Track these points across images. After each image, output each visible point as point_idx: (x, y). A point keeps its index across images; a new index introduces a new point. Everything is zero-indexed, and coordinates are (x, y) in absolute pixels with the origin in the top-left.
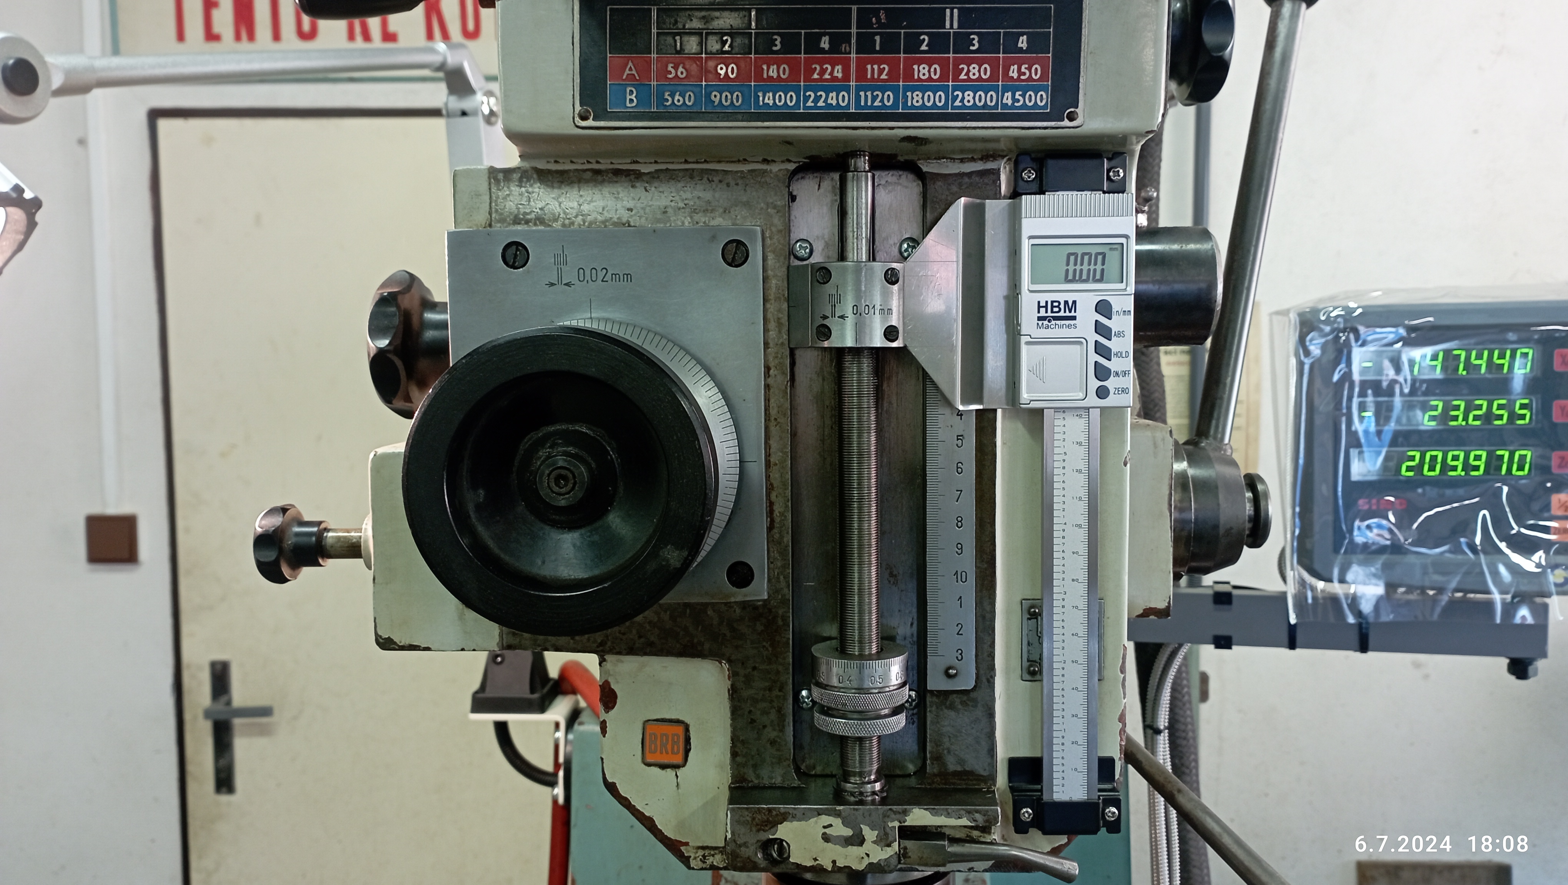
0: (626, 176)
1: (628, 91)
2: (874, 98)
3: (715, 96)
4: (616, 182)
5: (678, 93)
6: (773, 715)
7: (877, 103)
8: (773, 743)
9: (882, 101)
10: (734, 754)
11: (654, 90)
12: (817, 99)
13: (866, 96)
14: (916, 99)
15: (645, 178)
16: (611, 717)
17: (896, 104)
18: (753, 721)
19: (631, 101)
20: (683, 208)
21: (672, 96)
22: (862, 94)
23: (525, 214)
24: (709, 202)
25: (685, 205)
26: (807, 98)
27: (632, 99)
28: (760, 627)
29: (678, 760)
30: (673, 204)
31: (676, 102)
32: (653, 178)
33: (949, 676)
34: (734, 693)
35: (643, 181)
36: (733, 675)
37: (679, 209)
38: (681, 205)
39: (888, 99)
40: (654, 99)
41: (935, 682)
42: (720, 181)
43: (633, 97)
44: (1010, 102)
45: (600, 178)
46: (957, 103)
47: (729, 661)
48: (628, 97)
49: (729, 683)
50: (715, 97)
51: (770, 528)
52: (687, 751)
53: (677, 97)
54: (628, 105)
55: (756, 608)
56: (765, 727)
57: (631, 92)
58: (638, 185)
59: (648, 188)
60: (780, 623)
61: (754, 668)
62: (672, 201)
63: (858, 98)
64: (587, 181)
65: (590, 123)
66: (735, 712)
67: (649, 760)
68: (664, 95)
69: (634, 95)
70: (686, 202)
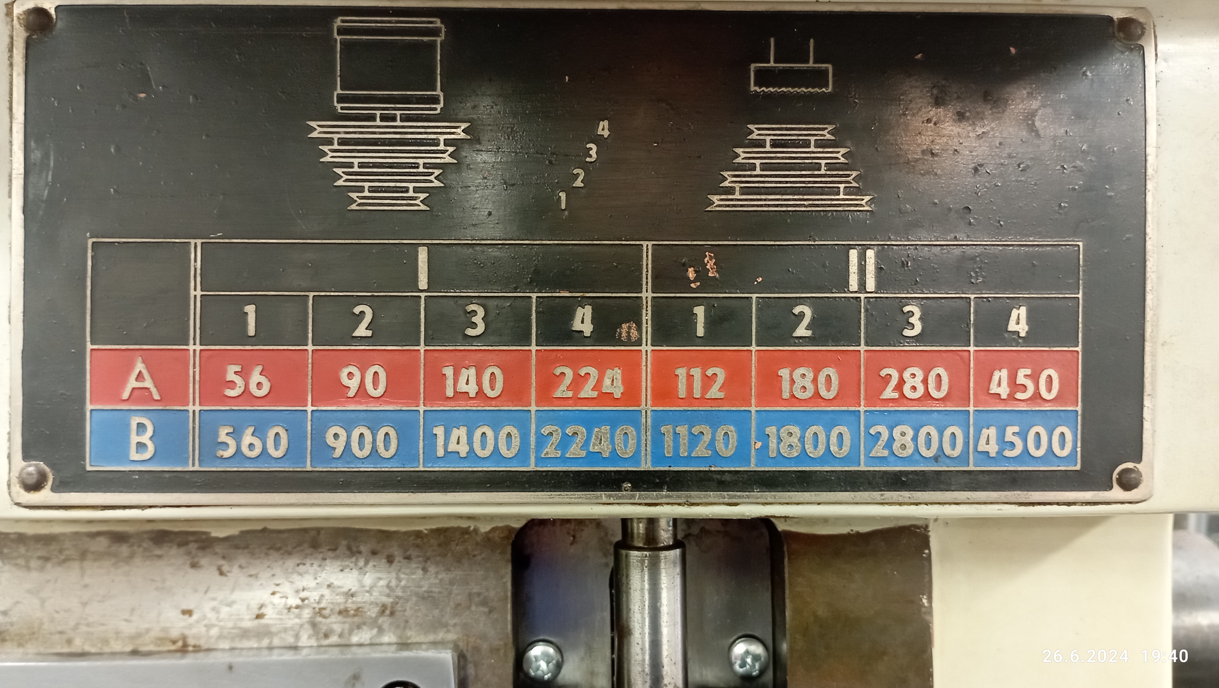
0: (180, 545)
1: (134, 426)
2: (694, 440)
3: (336, 436)
4: (160, 557)
5: (251, 430)
9: (712, 444)
11: (193, 423)
15: (219, 549)
19: (141, 446)
20: (297, 607)
21: (236, 434)
22: (667, 429)
24: (350, 594)
25: (303, 600)
26: (542, 440)
27: (142, 442)
30: (276, 599)
31: (245, 450)
32: (237, 547)
35: (216, 554)
37: (289, 609)
38: (294, 601)
39: (725, 440)
40: (193, 444)
42: (374, 553)
43: (145, 438)
45: (124, 549)
48: (135, 439)
53: (248, 438)
54: (134, 456)
57: (141, 427)
58: (204, 561)
59: (225, 568)
62: (273, 593)
63: (658, 438)
65: (47, 496)
68: (217, 435)
69: (150, 432)
70: (303, 595)
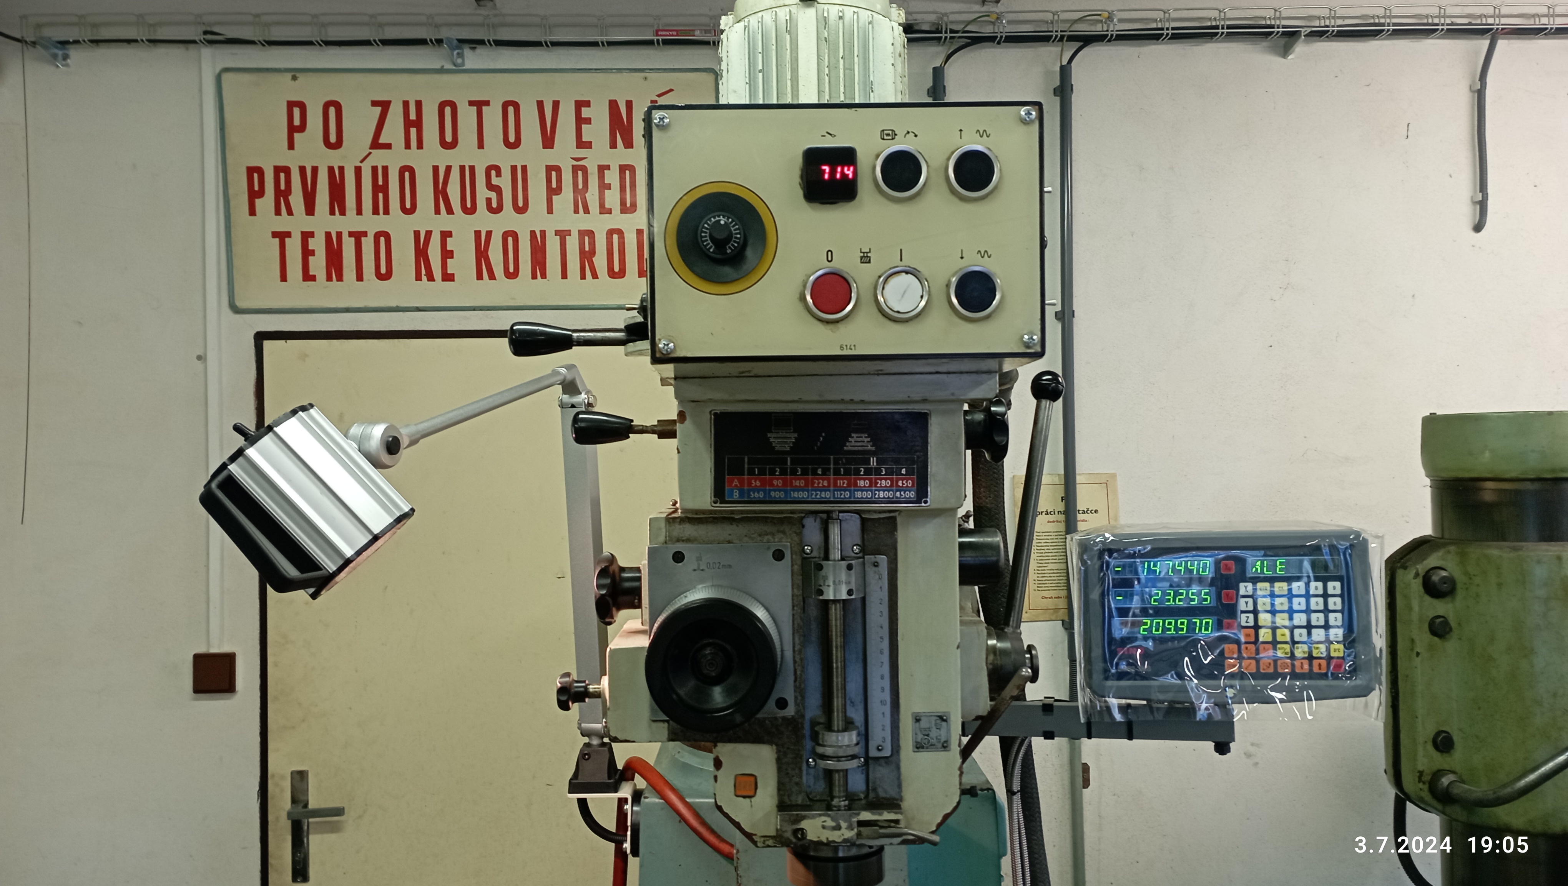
0: (728, 520)
2: (841, 494)
4: (724, 522)
5: (756, 492)
6: (797, 771)
7: (842, 497)
8: (797, 784)
9: (844, 496)
10: (779, 790)
11: (746, 491)
12: (817, 495)
13: (838, 494)
14: (859, 495)
16: (719, 773)
17: (850, 497)
18: (787, 774)
19: (736, 496)
21: (754, 493)
22: (836, 492)
23: (682, 537)
24: (766, 531)
26: (812, 494)
27: (736, 495)
28: (790, 728)
29: (751, 794)
31: (755, 496)
32: (741, 520)
33: (879, 750)
34: (779, 760)
35: (736, 522)
36: (778, 752)
39: (847, 494)
40: (746, 495)
41: (873, 753)
42: (771, 522)
44: (899, 496)
45: (716, 521)
46: (877, 496)
47: (776, 745)
49: (775, 756)
50: (773, 494)
51: (795, 681)
52: (756, 788)
53: (756, 494)
55: (788, 719)
56: (793, 776)
57: (736, 492)
58: (733, 523)
59: (738, 525)
60: (800, 726)
61: (788, 748)
63: (834, 494)
64: (711, 522)
65: (718, 505)
66: (779, 770)
67: (739, 793)
68: (750, 493)
